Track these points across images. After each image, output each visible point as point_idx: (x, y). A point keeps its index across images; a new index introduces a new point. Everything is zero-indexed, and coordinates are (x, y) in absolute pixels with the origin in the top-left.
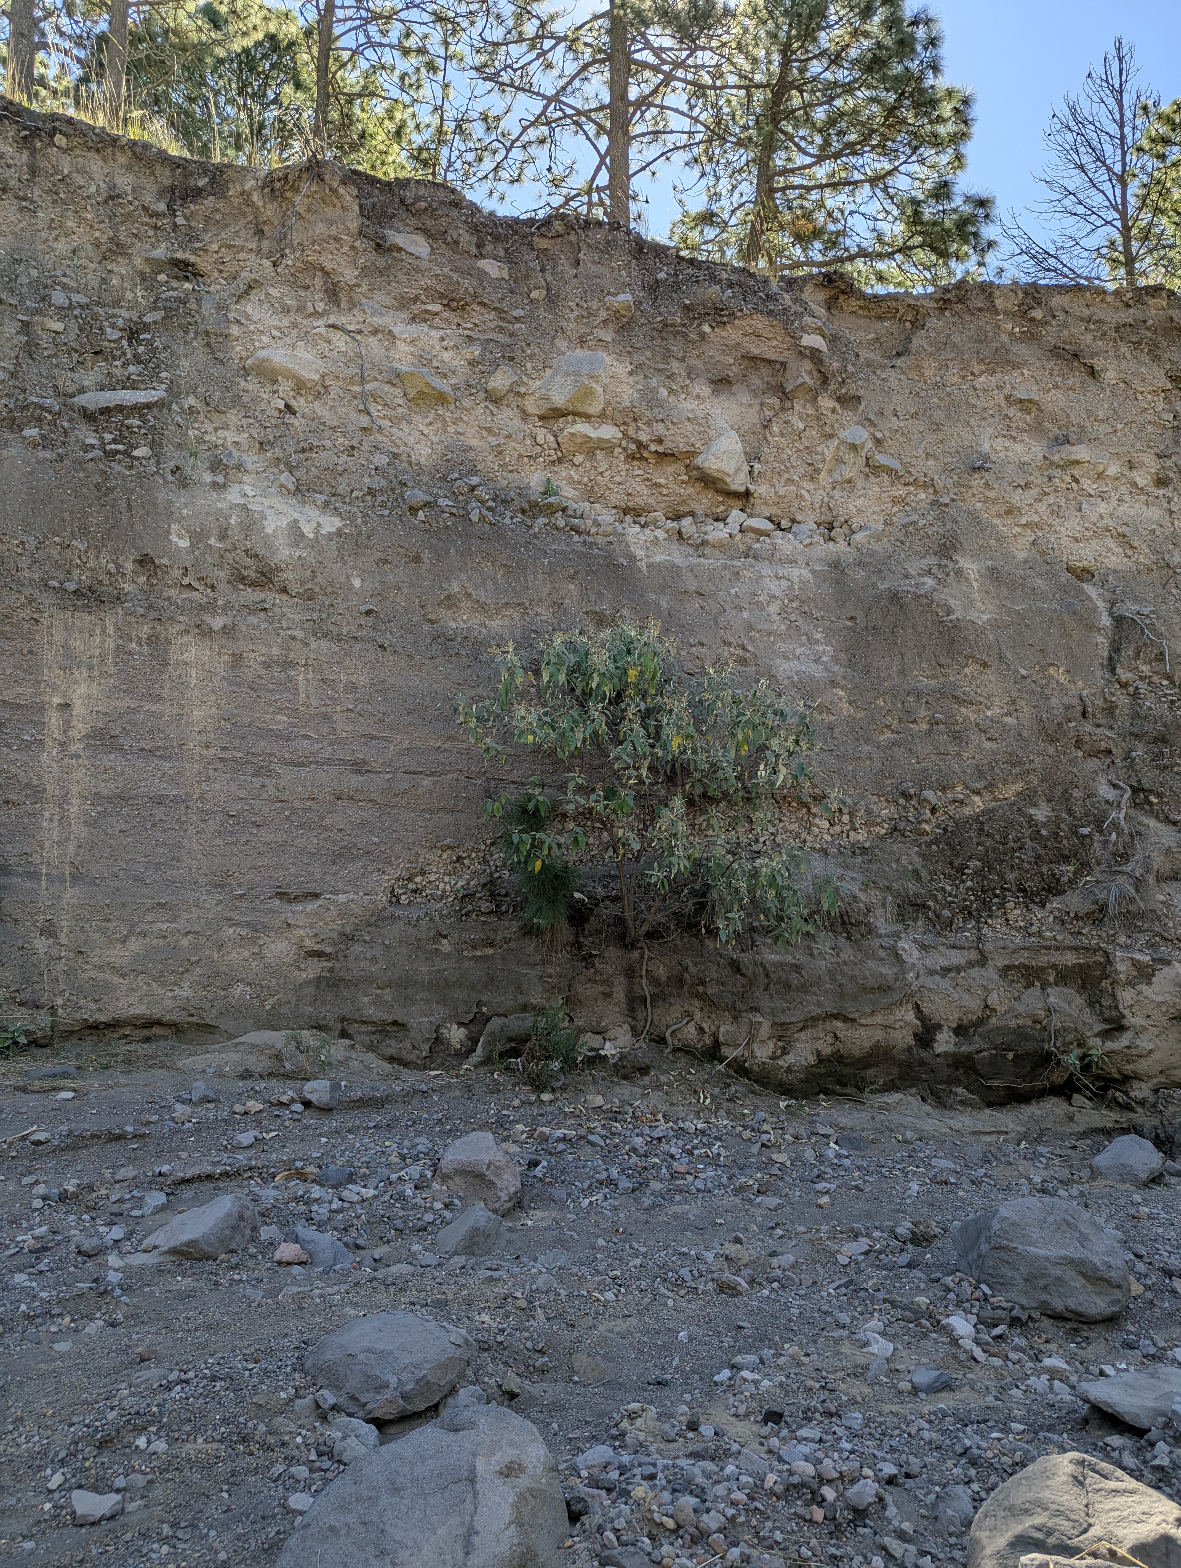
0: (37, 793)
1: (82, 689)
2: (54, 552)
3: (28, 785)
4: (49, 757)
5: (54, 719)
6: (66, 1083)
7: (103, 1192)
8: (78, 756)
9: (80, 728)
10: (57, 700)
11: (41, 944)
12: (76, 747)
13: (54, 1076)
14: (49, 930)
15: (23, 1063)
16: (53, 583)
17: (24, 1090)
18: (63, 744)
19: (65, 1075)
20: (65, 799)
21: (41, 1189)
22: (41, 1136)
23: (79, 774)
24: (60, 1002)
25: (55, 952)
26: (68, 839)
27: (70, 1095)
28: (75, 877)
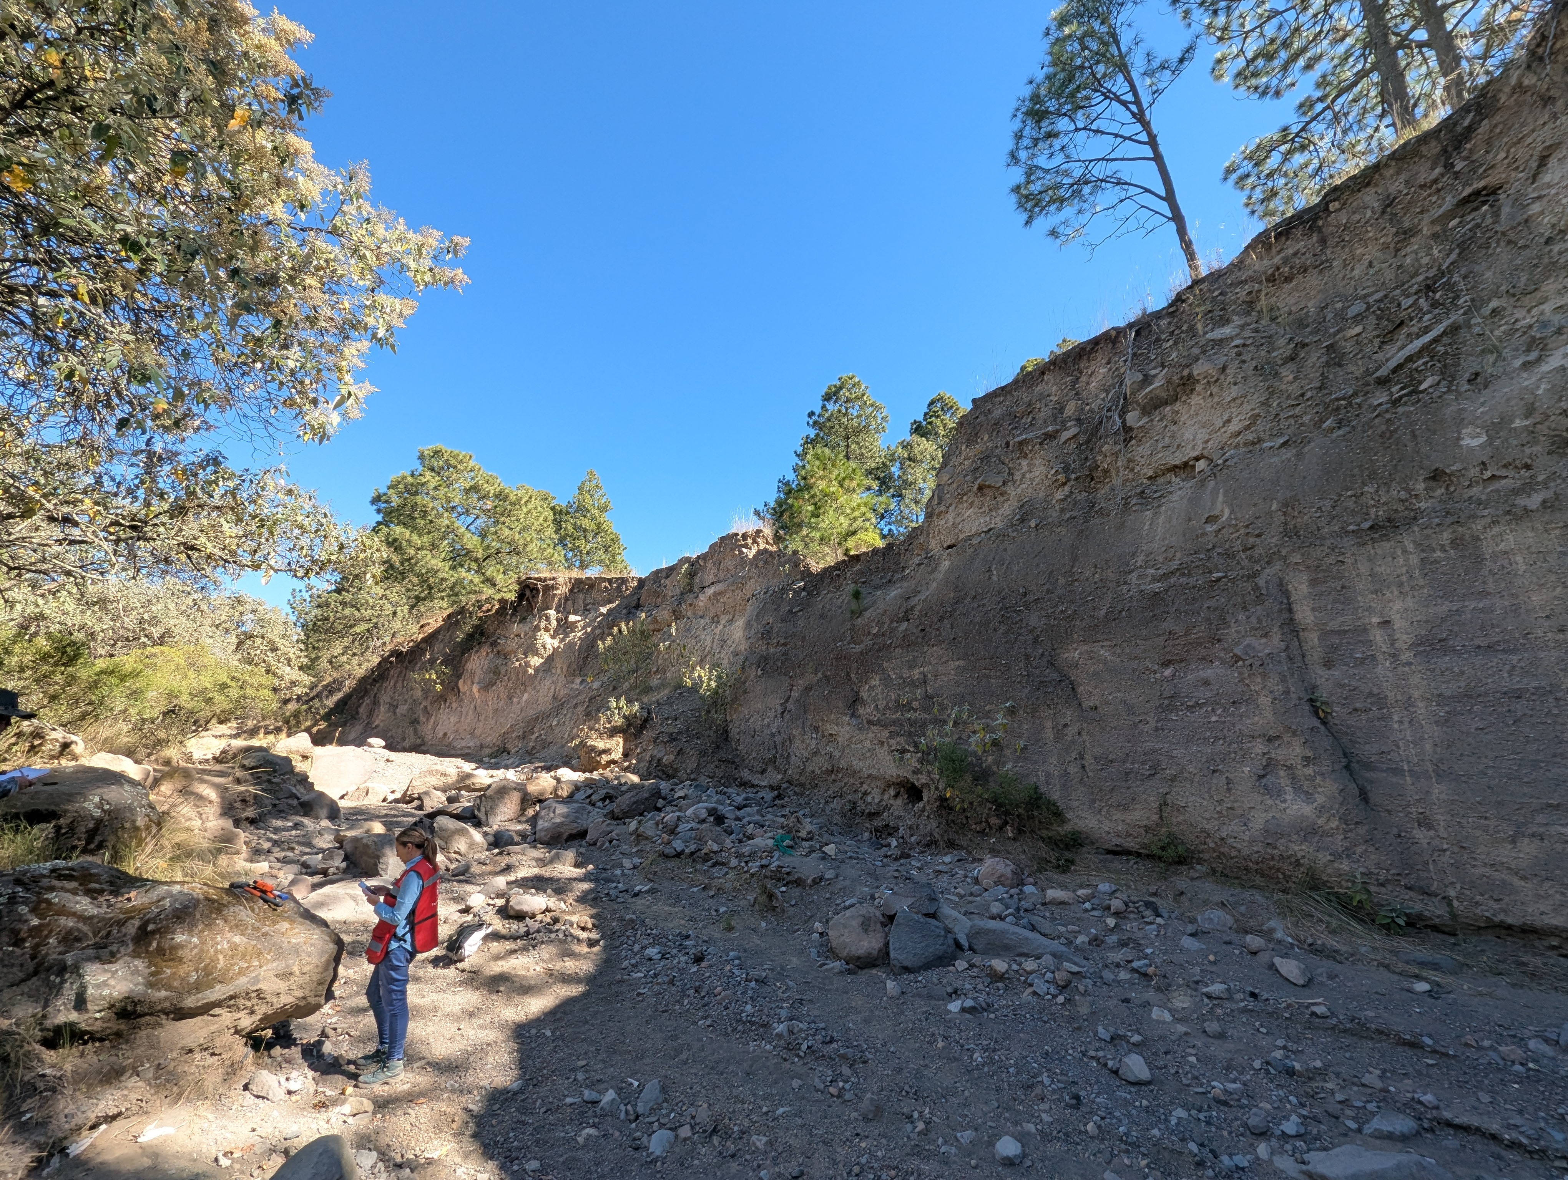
0: (1380, 701)
1: (1398, 605)
2: (1351, 504)
3: (1371, 694)
4: (1383, 669)
5: (1378, 636)
6: (1434, 975)
8: (1409, 664)
9: (1404, 640)
10: (1375, 620)
11: (1421, 835)
12: (1407, 656)
13: (1423, 964)
14: (1424, 822)
16: (1351, 528)
17: (1387, 967)
18: (1393, 655)
19: (1435, 966)
20: (1409, 703)
22: (1319, 1010)
23: (1415, 679)
24: (1452, 893)
25: (1436, 842)
26: (1422, 738)
27: (1424, 987)
28: (1440, 776)
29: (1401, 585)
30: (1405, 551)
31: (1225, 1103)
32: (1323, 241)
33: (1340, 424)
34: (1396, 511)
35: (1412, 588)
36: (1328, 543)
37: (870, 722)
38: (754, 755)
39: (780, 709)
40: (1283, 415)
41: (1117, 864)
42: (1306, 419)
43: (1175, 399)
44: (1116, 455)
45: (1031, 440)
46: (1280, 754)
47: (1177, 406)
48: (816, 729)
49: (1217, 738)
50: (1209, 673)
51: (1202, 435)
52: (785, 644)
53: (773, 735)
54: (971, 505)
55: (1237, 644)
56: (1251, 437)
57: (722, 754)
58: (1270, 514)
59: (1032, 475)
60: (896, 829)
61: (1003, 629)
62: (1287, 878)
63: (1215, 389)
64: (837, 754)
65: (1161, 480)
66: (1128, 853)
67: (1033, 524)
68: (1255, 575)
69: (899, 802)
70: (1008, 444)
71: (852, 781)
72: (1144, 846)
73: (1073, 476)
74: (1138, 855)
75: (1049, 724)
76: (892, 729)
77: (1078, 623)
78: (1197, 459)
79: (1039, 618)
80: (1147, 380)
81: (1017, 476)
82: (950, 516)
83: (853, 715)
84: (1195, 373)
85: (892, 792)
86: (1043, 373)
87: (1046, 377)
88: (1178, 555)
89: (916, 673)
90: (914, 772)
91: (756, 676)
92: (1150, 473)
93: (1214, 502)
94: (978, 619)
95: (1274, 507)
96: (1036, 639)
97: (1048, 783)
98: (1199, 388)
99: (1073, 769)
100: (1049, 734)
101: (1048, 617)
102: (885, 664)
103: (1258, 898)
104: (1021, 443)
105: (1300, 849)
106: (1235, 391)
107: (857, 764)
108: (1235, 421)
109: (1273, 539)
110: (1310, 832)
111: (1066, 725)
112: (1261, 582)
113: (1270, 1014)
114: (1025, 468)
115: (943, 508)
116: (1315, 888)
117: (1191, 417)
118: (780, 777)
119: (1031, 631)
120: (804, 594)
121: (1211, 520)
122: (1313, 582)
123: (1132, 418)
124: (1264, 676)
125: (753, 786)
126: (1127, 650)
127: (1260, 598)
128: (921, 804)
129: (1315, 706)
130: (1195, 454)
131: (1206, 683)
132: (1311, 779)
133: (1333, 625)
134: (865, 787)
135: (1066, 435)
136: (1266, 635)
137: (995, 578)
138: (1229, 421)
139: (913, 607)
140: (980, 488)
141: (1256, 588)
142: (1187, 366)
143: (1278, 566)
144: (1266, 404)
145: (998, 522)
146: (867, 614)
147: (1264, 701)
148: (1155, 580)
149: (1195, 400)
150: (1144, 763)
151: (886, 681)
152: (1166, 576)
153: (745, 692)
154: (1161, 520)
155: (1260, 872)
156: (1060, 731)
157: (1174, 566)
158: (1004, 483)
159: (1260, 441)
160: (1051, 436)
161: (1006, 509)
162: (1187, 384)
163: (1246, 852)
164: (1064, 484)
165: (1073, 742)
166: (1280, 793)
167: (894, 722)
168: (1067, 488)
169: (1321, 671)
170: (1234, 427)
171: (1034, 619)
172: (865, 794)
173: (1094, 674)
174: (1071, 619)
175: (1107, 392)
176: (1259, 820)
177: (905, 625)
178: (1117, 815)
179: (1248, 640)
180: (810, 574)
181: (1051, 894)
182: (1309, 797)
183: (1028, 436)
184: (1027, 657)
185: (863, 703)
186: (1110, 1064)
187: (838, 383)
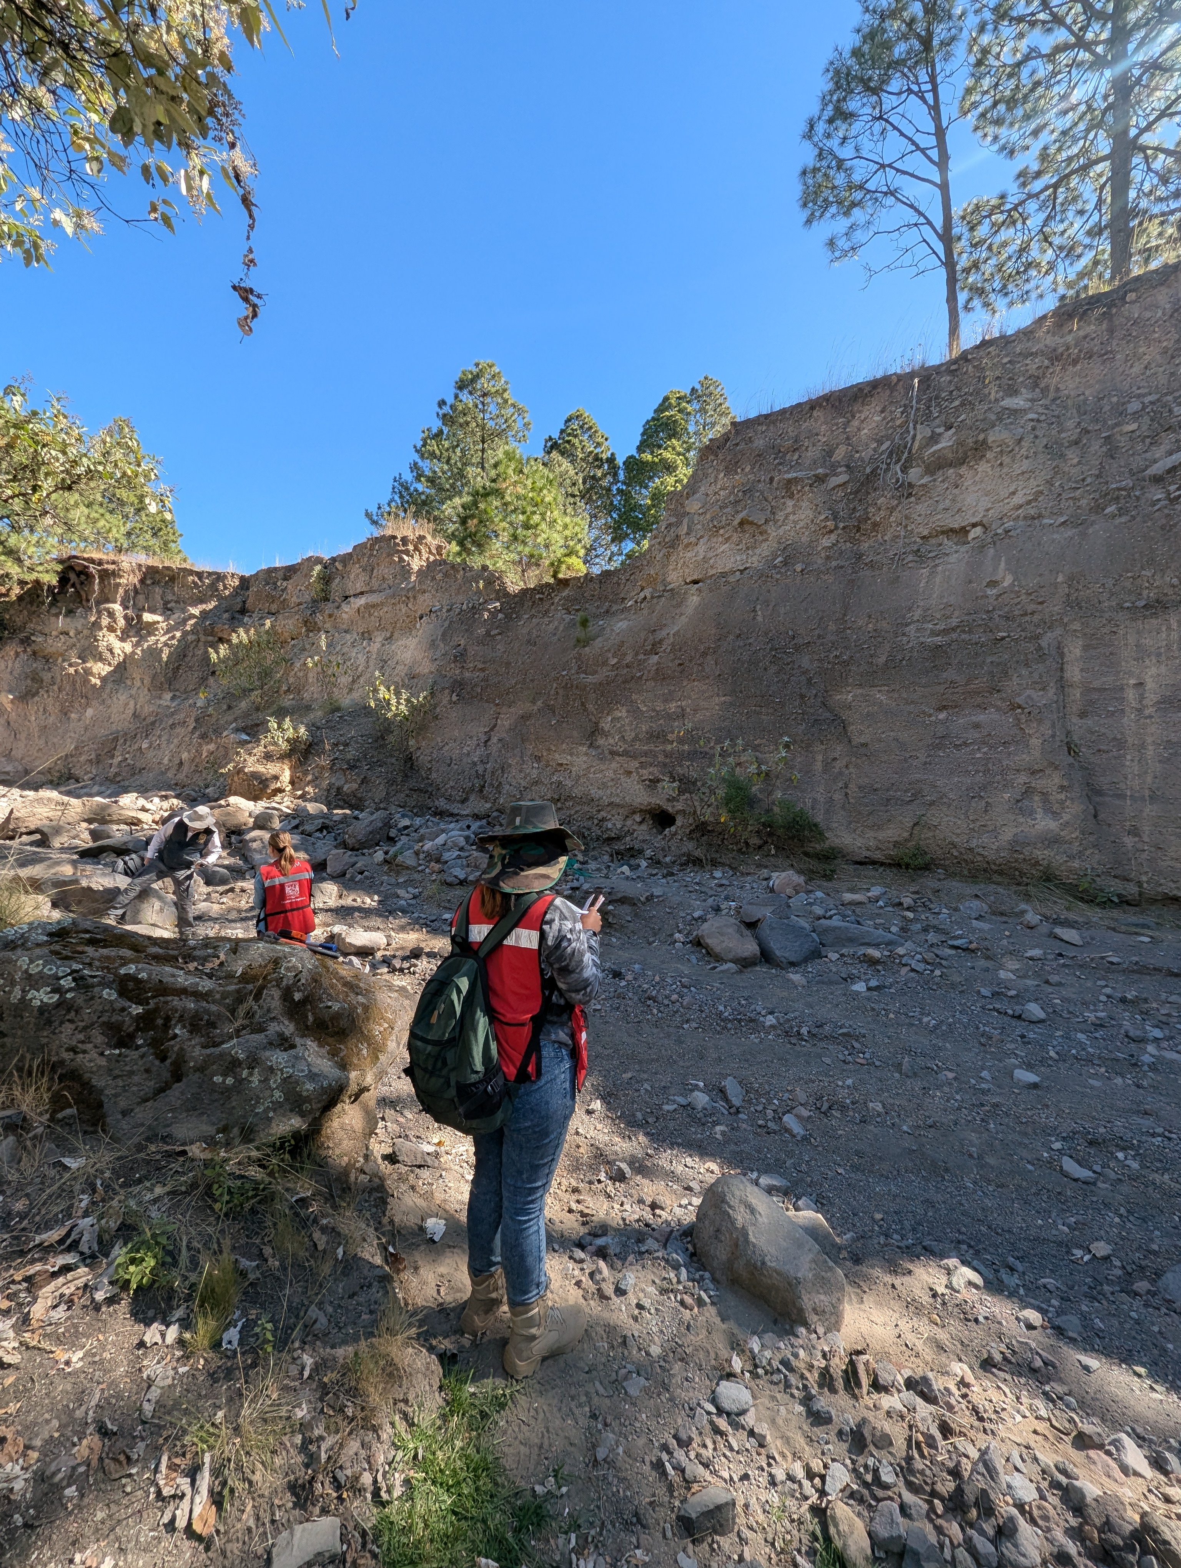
0: (1120, 744)
1: (1153, 671)
2: (1128, 584)
3: (1115, 739)
4: (1129, 720)
5: (1131, 695)
6: (1146, 931)
7: (1155, 1005)
8: (1151, 717)
9: (1151, 698)
10: (1132, 681)
11: (1129, 841)
12: (1150, 711)
13: (1137, 925)
14: (1134, 832)
15: (1115, 913)
16: (1127, 605)
17: (1114, 929)
18: (1140, 710)
19: (1144, 926)
20: (1143, 746)
21: (1108, 991)
22: (1115, 960)
23: (1152, 729)
24: (1144, 878)
25: (1140, 846)
26: (1146, 773)
27: (1147, 939)
28: (1153, 798)
29: (1159, 655)
30: (1169, 628)
31: (1102, 1026)
32: (1111, 331)
33: (1121, 511)
34: (1166, 595)
35: (1168, 658)
36: (1107, 615)
37: (612, 753)
38: (452, 783)
39: (483, 738)
40: (1065, 496)
41: (869, 871)
42: (1083, 502)
43: (962, 462)
44: (892, 510)
45: (802, 479)
46: (1039, 783)
47: (963, 470)
48: (538, 759)
49: (977, 772)
50: (981, 718)
51: (985, 503)
52: (482, 670)
53: (475, 764)
54: (727, 540)
55: (1019, 695)
56: (1032, 512)
57: (412, 783)
58: (1055, 585)
59: (796, 518)
60: (641, 852)
61: (773, 669)
62: (1022, 874)
63: (1006, 459)
64: (568, 783)
65: (933, 541)
66: (874, 863)
67: (799, 568)
68: (1038, 637)
69: (644, 827)
70: (772, 479)
71: (586, 808)
72: (890, 857)
73: (841, 525)
74: (882, 864)
75: (820, 757)
76: (643, 759)
77: (854, 668)
78: (974, 525)
79: (812, 661)
80: (934, 438)
81: (780, 516)
82: (701, 549)
83: (591, 746)
84: (990, 439)
85: (638, 818)
86: (812, 408)
87: (815, 413)
88: (957, 613)
89: (673, 707)
90: (668, 800)
91: (450, 702)
92: (926, 533)
93: (996, 568)
94: (745, 658)
95: (1060, 579)
96: (809, 680)
97: (813, 809)
98: (989, 455)
99: (838, 796)
100: (819, 766)
101: (820, 660)
102: (634, 697)
103: (1000, 890)
104: (789, 481)
105: (1041, 854)
106: (1026, 465)
107: (595, 792)
108: (1020, 493)
109: (1055, 607)
110: (1053, 841)
111: (835, 759)
112: (1044, 643)
113: (1081, 966)
114: (789, 510)
115: (693, 540)
116: (1048, 880)
117: (975, 483)
118: (488, 805)
119: (804, 673)
120: (500, 616)
121: (993, 584)
122: (1086, 648)
123: (914, 473)
124: (1040, 722)
125: (452, 815)
126: (905, 695)
127: (1042, 657)
128: (673, 829)
129: (1071, 749)
130: (974, 520)
131: (977, 726)
132: (1062, 802)
133: (1096, 684)
134: (603, 814)
135: (834, 481)
136: (1043, 689)
137: (760, 619)
138: (1014, 493)
139: (661, 642)
140: (741, 524)
141: (1040, 648)
142: (983, 431)
143: (1059, 631)
144: (1050, 483)
145: (755, 561)
146: (598, 643)
147: (1035, 742)
148: (934, 633)
149: (983, 467)
150: (906, 791)
151: (635, 712)
152: (945, 632)
153: (436, 718)
154: (938, 580)
155: (1001, 873)
156: (828, 765)
157: (954, 622)
158: (767, 521)
159: (1040, 516)
160: (820, 479)
161: (765, 549)
162: (980, 449)
163: (991, 856)
164: (831, 531)
165: (841, 773)
166: (1032, 813)
167: (646, 754)
168: (833, 537)
169: (1075, 720)
170: (1017, 500)
171: (805, 661)
172: (603, 820)
173: (868, 714)
174: (846, 663)
175: (880, 442)
176: (1007, 835)
177: (655, 658)
178: (870, 834)
179: (1028, 692)
180: (507, 594)
181: (848, 897)
182: (1055, 815)
183: (799, 474)
184: (802, 696)
185: (606, 734)
186: (1010, 1012)
187: (475, 370)
